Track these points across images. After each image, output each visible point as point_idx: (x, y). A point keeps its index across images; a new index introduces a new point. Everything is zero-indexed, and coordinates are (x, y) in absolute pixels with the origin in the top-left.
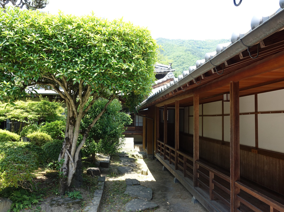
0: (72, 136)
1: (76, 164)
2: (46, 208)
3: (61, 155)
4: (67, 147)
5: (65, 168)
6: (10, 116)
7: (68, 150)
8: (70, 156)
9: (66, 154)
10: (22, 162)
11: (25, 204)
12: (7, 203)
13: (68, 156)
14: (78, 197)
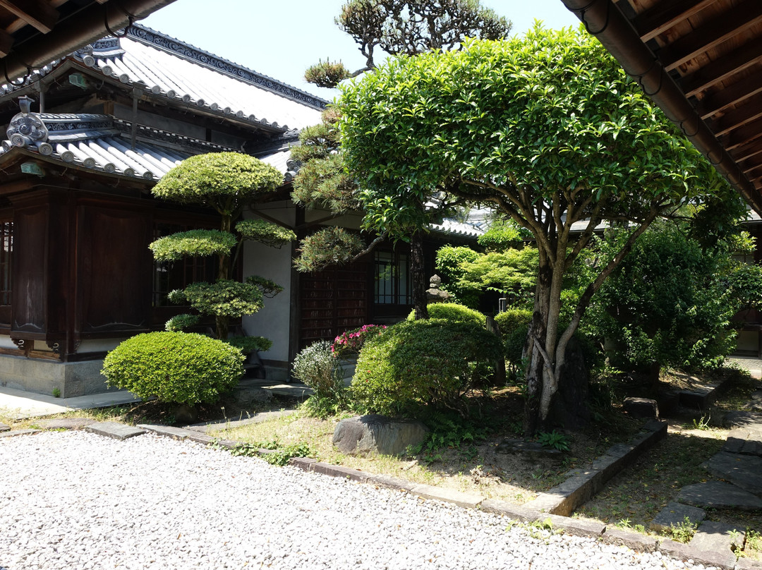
0: (546, 310)
1: (559, 372)
2: (487, 453)
3: (526, 350)
4: (537, 334)
5: (533, 379)
6: (488, 281)
7: (539, 340)
8: (543, 353)
9: (536, 348)
10: (438, 354)
11: (450, 438)
12: (418, 430)
13: (539, 352)
14: (557, 445)
